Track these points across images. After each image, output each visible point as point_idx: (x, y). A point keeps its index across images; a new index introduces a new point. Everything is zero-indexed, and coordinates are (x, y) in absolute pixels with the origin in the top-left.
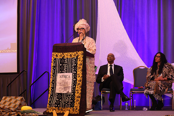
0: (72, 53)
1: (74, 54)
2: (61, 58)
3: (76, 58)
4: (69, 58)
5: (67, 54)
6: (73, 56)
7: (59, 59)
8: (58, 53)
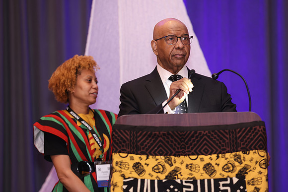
0: (214, 156)
1: (222, 161)
2: (160, 182)
3: (235, 180)
4: (202, 181)
5: (186, 160)
6: (219, 169)
7: (152, 182)
8: (144, 157)
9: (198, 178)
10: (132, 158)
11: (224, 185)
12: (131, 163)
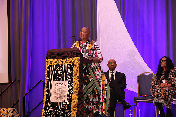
3: (72, 65)
5: (61, 60)
7: (54, 66)
8: (52, 60)
9: (64, 64)
10: (50, 60)
11: (69, 66)
12: (50, 61)
